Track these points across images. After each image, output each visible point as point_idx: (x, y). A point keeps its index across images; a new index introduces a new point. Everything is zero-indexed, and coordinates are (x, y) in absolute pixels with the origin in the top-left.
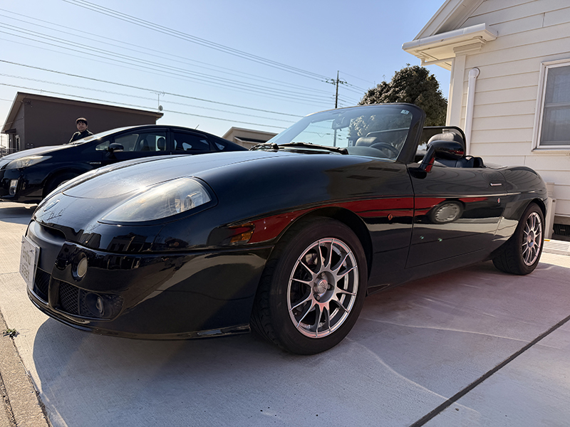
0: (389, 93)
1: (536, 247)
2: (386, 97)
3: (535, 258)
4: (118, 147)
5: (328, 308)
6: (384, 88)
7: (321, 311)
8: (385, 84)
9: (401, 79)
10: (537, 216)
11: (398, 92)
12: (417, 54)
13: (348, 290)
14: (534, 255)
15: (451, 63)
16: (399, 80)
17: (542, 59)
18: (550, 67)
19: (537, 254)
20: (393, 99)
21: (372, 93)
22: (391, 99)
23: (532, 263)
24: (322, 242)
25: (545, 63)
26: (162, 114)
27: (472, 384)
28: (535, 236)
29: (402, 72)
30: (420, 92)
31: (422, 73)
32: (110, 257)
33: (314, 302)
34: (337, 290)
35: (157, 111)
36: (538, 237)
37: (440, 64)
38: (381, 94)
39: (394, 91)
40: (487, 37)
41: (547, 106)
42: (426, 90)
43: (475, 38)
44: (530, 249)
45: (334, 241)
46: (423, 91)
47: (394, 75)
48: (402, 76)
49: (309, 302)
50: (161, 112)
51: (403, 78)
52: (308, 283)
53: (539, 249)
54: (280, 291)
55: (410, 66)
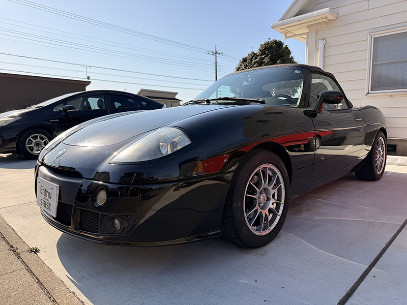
0: (257, 60)
1: (383, 161)
2: (255, 62)
3: (382, 169)
4: (70, 108)
5: (268, 214)
6: (254, 56)
7: (264, 216)
8: (253, 53)
9: (265, 49)
10: (382, 140)
11: (263, 59)
12: (282, 31)
13: (277, 200)
14: (381, 167)
15: (305, 36)
16: (263, 50)
17: (369, 31)
18: (375, 36)
19: (383, 166)
20: (260, 64)
21: (245, 60)
22: (259, 64)
23: (381, 172)
24: (262, 166)
25: (372, 34)
26: (90, 82)
27: (376, 258)
28: (382, 153)
29: (265, 44)
30: (279, 58)
31: (279, 44)
32: (121, 188)
33: (259, 210)
34: (272, 201)
35: (86, 80)
36: (383, 154)
37: (297, 37)
38: (251, 61)
39: (260, 58)
40: (330, 17)
41: (374, 64)
42: (283, 56)
43: (322, 18)
44: (379, 163)
45: (269, 166)
46: (281, 57)
47: (260, 47)
48: (266, 47)
49: (256, 211)
50: (89, 81)
51: (266, 48)
52: (255, 197)
53: (384, 162)
54: (240, 203)
55: (271, 40)
